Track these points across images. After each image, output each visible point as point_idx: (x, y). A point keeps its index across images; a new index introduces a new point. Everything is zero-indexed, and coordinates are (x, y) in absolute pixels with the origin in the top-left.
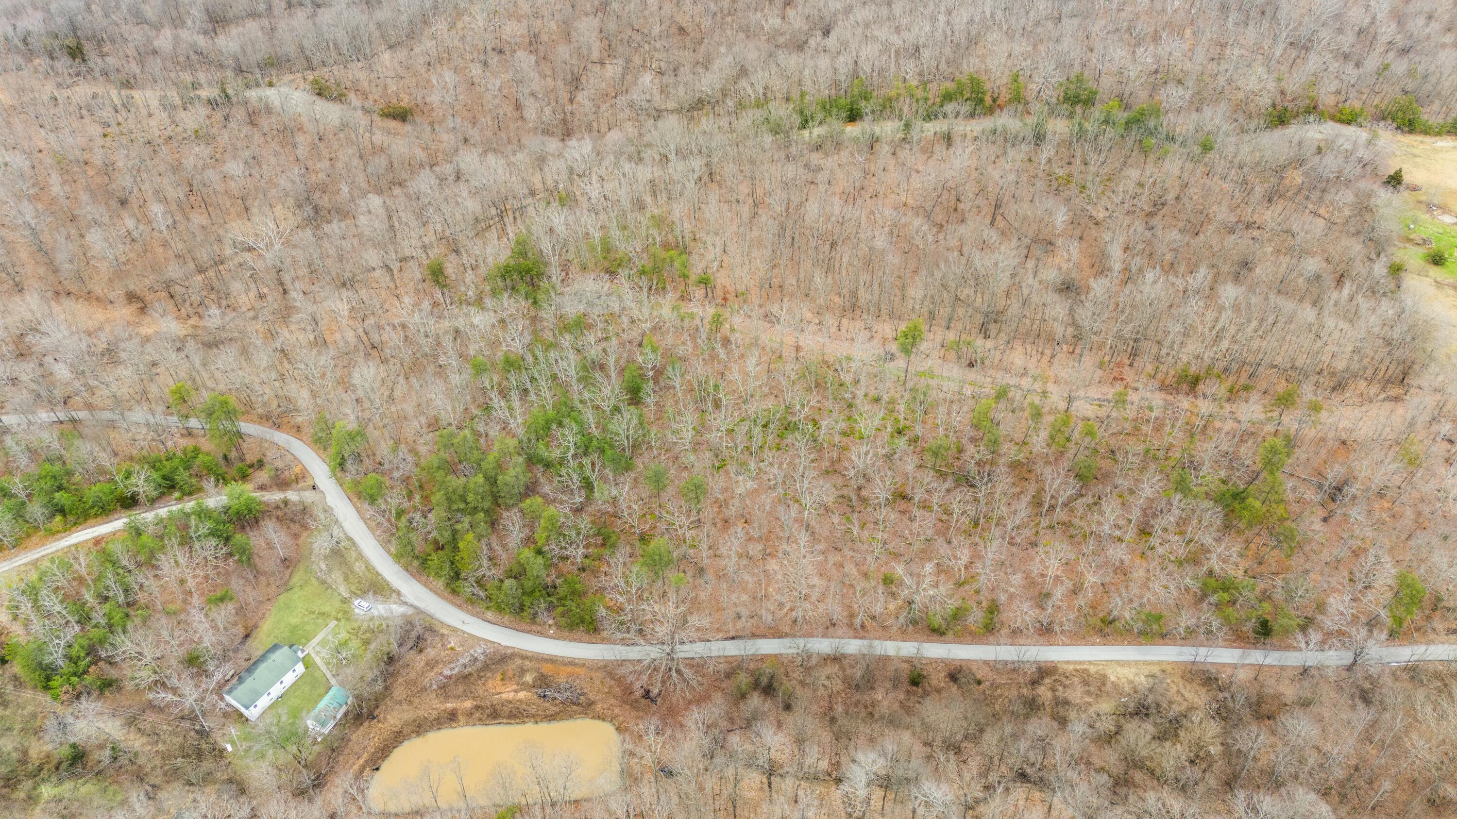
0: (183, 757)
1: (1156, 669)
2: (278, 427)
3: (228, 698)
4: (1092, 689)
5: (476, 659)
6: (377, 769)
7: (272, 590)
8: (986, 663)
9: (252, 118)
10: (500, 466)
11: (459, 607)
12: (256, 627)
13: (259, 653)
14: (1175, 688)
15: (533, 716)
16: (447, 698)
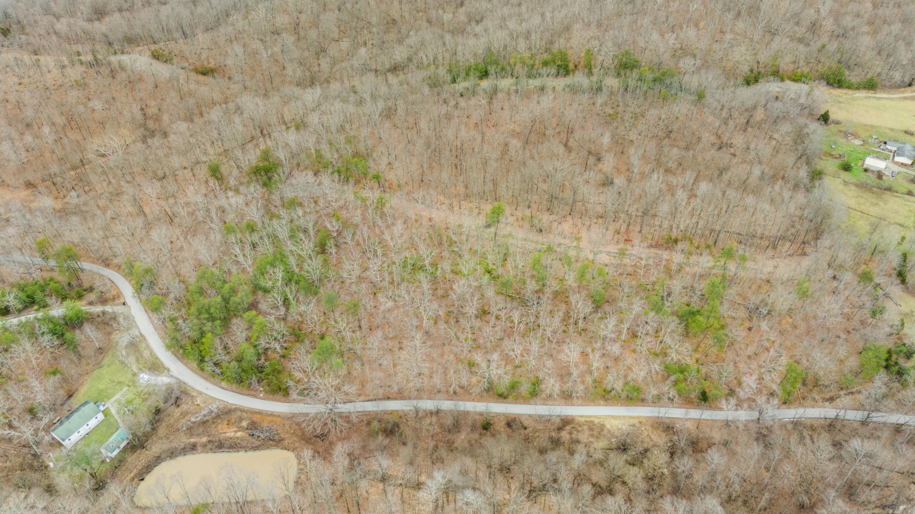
0: (21, 470)
1: (636, 421)
2: (107, 266)
3: (53, 434)
4: (595, 433)
5: (212, 411)
6: (142, 480)
7: (89, 368)
8: (530, 416)
9: (113, 74)
10: (234, 291)
11: (206, 379)
12: (77, 390)
13: (77, 406)
14: (646, 433)
15: (244, 447)
16: (191, 435)
